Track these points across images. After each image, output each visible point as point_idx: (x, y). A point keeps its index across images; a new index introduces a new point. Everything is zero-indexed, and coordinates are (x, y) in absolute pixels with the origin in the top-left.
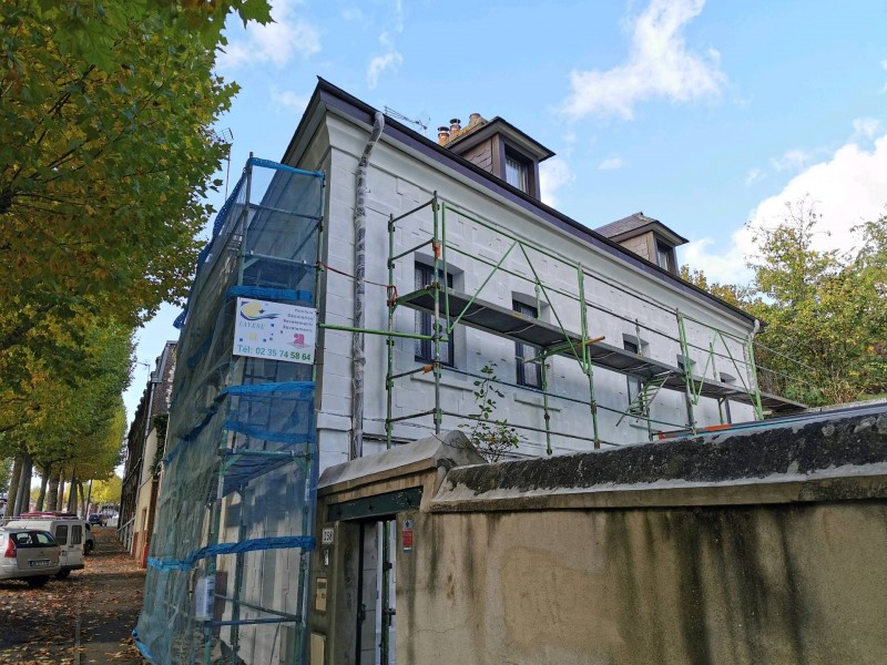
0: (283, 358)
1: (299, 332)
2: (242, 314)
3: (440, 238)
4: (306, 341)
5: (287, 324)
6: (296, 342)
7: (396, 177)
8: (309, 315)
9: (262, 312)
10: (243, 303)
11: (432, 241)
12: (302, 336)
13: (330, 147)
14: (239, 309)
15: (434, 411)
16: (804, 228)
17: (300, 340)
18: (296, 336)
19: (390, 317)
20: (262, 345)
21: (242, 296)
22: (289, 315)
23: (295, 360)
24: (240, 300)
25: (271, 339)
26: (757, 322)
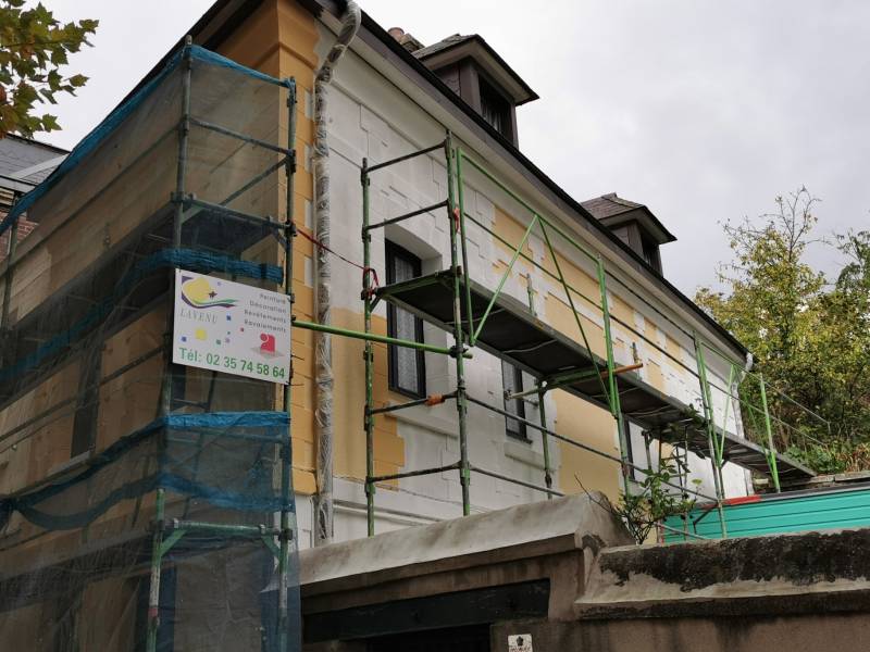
0: (246, 373)
1: (268, 332)
2: (184, 297)
3: (456, 201)
4: (278, 346)
5: (248, 317)
6: (263, 347)
7: (360, 104)
8: (280, 305)
9: (212, 295)
10: (185, 279)
11: (446, 203)
12: (272, 339)
13: (278, 46)
14: (179, 288)
15: (460, 465)
16: (796, 234)
17: (268, 344)
18: (263, 337)
19: (367, 317)
20: (215, 349)
21: (183, 267)
22: (252, 303)
23: (262, 377)
24: (179, 273)
25: (228, 341)
26: (750, 357)
